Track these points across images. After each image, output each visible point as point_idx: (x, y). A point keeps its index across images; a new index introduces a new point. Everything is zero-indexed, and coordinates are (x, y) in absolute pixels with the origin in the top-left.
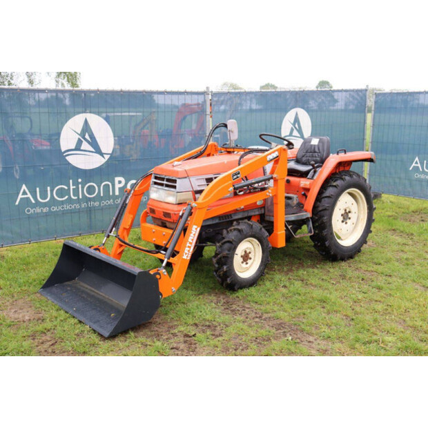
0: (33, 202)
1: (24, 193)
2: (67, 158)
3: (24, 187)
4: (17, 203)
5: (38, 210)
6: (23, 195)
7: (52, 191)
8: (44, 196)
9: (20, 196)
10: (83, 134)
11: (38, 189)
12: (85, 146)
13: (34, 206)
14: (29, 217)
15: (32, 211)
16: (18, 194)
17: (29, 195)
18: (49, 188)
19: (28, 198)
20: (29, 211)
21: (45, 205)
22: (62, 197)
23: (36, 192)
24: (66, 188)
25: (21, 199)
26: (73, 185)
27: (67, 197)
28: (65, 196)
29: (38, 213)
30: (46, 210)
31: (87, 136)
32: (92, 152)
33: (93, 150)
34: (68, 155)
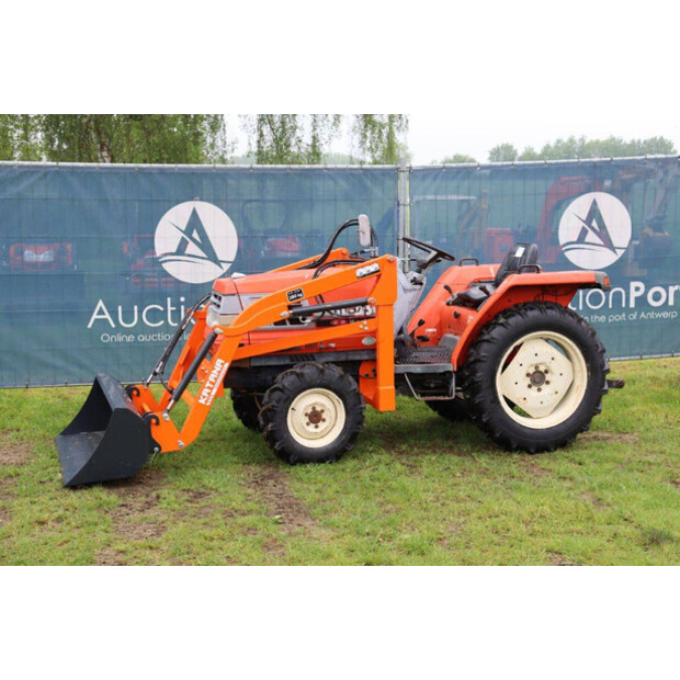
0: (113, 325)
1: (101, 312)
2: (163, 265)
3: (101, 304)
4: (90, 326)
5: (120, 338)
6: (104, 314)
7: (140, 312)
8: (128, 319)
9: (95, 316)
10: (188, 232)
11: (120, 308)
12: (192, 248)
13: (114, 332)
14: (107, 347)
15: (110, 338)
16: (93, 312)
17: (107, 316)
18: (136, 308)
19: (107, 320)
20: (105, 338)
21: (127, 332)
22: (155, 323)
23: (117, 312)
24: (162, 309)
25: (96, 320)
26: (172, 306)
27: (162, 322)
28: (159, 321)
29: (118, 343)
30: (130, 339)
31: (195, 235)
32: (203, 258)
33: (204, 256)
34: (166, 261)
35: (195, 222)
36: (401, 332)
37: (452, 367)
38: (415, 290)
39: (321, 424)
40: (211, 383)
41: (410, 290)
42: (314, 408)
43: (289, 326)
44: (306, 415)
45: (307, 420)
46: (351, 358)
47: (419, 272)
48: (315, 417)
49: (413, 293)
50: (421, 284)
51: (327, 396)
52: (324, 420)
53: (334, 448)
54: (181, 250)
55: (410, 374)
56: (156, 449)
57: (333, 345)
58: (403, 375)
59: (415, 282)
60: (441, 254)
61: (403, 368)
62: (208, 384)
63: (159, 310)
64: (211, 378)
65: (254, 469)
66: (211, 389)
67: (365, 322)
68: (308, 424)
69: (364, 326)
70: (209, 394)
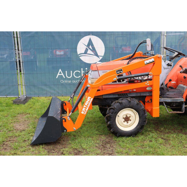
0: (64, 77)
1: (60, 73)
2: (80, 57)
3: (60, 70)
4: (57, 77)
5: (66, 81)
6: (61, 74)
7: (73, 73)
8: (69, 75)
9: (58, 74)
12: (89, 52)
13: (64, 79)
14: (62, 84)
15: (63, 82)
16: (58, 73)
17: (62, 74)
18: (71, 71)
19: (62, 76)
20: (62, 81)
21: (69, 79)
22: (78, 77)
23: (65, 73)
24: (80, 72)
25: (59, 75)
26: (83, 71)
27: (80, 76)
28: (79, 76)
29: (66, 83)
30: (70, 82)
31: (90, 47)
32: (93, 55)
33: (94, 54)
34: (81, 56)
35: (90, 43)
36: (162, 84)
37: (183, 100)
38: (168, 68)
39: (129, 122)
40: (86, 106)
41: (166, 68)
42: (126, 116)
43: (118, 83)
44: (123, 118)
45: (124, 120)
46: (142, 95)
47: (170, 61)
48: (127, 119)
49: (168, 70)
50: (171, 66)
51: (132, 111)
52: (130, 120)
53: (134, 131)
54: (86, 52)
55: (166, 102)
56: (65, 131)
57: (135, 90)
58: (163, 102)
59: (168, 65)
60: (180, 54)
61: (163, 100)
62: (85, 106)
63: (79, 72)
64: (86, 104)
65: (103, 138)
66: (86, 108)
67: (148, 82)
68: (124, 122)
69: (148, 83)
70: (85, 110)
